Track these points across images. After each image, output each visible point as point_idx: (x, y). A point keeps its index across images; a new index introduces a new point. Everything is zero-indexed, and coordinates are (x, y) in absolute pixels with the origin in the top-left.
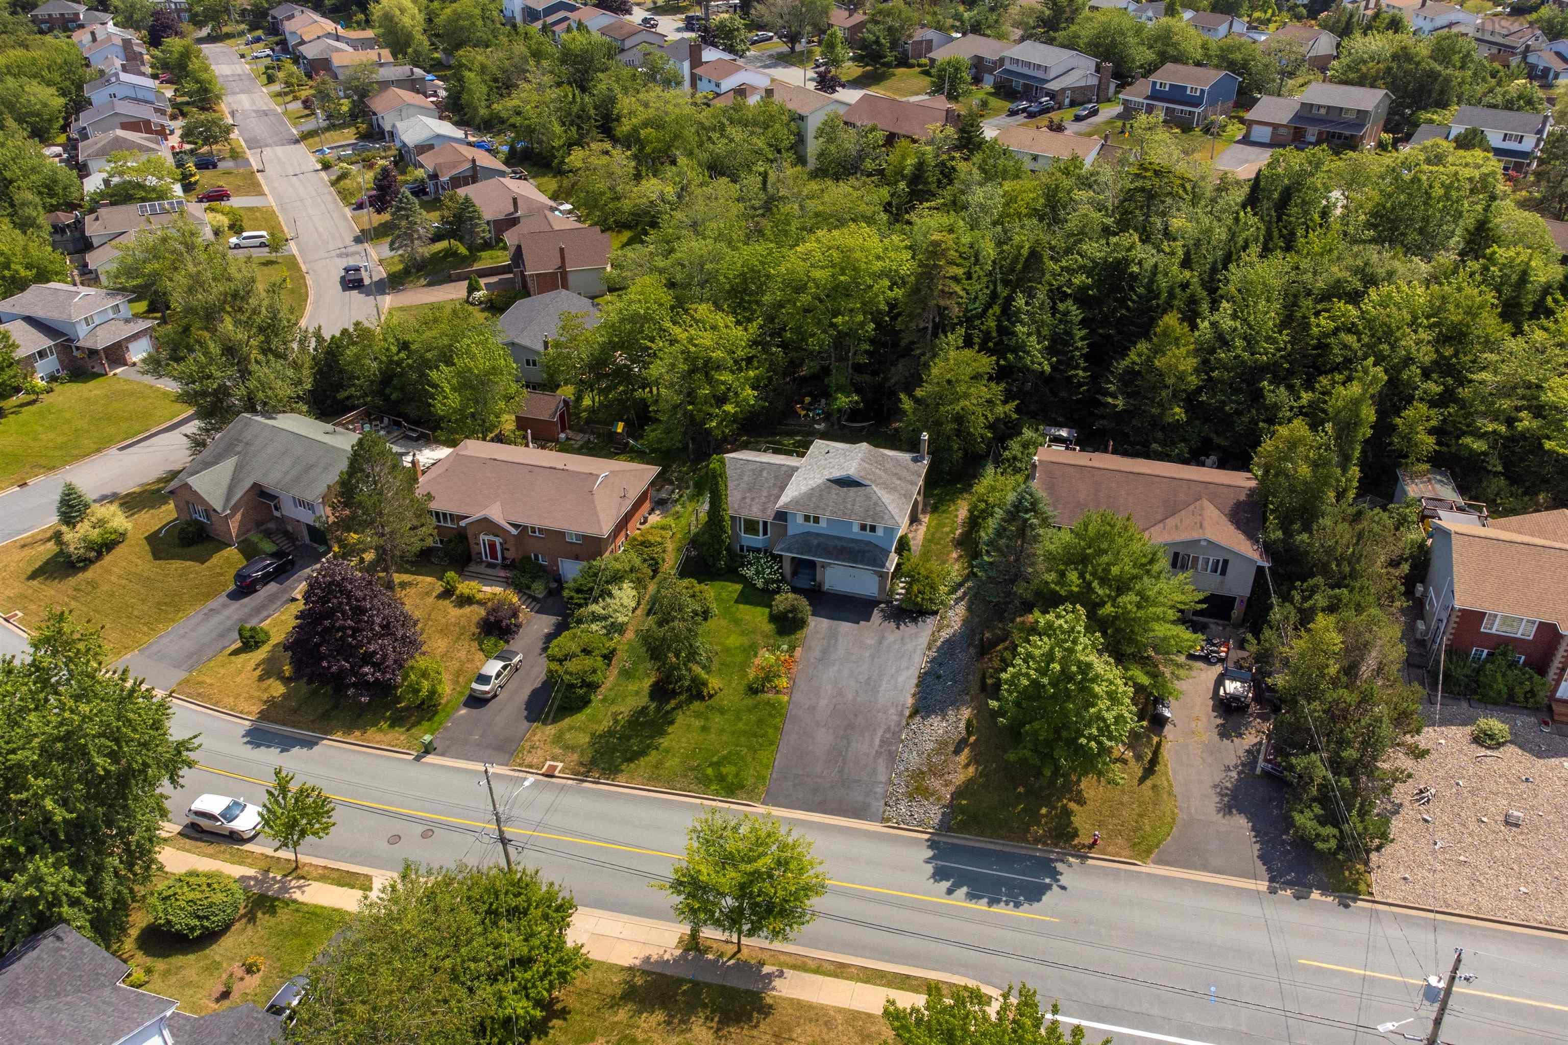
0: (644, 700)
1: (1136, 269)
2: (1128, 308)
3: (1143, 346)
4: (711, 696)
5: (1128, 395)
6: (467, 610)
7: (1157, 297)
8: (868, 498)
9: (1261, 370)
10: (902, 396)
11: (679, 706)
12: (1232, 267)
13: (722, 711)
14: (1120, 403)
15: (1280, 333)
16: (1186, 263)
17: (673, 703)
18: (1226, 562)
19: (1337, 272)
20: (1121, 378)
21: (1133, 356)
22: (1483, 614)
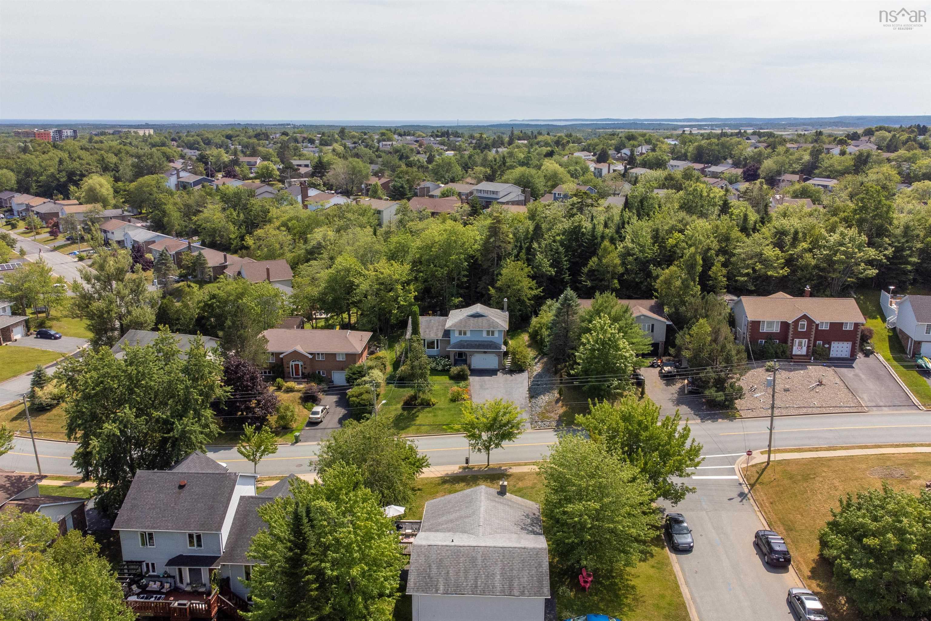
0: (400, 411)
1: (584, 230)
2: (584, 246)
3: (595, 259)
4: (434, 405)
5: (592, 281)
6: (291, 394)
7: (596, 239)
8: (488, 321)
9: (649, 262)
10: (490, 287)
11: (419, 411)
12: (626, 226)
13: (441, 409)
14: (589, 283)
15: (654, 246)
16: (606, 226)
17: (415, 410)
18: (653, 325)
19: (673, 222)
20: (587, 274)
21: (591, 263)
22: (760, 322)
